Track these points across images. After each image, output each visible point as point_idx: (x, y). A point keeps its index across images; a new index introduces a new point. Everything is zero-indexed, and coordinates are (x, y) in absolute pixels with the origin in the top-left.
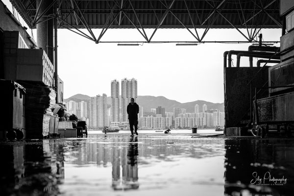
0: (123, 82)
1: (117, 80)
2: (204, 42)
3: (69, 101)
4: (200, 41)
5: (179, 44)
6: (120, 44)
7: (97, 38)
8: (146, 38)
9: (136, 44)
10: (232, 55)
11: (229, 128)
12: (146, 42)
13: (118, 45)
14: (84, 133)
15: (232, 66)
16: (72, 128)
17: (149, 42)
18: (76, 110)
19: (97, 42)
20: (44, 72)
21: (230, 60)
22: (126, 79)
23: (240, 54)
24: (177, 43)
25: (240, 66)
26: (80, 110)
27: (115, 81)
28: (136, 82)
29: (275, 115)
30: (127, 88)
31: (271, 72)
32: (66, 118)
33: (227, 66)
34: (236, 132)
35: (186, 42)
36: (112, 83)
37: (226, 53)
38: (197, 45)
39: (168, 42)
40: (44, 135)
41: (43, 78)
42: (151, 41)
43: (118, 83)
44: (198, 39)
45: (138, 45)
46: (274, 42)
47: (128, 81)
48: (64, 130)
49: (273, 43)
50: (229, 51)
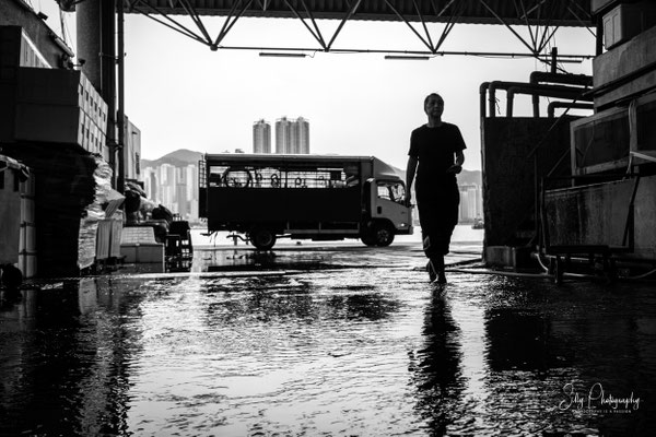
0: (278, 124)
1: (266, 121)
2: (442, 54)
3: (160, 165)
4: (434, 52)
5: (391, 56)
6: (265, 53)
7: (214, 40)
8: (321, 41)
9: (299, 54)
10: (497, 91)
11: (492, 247)
12: (320, 50)
13: (261, 54)
14: (185, 247)
15: (497, 115)
16: (154, 242)
17: (327, 50)
18: (177, 184)
19: (214, 47)
20: (81, 121)
21: (493, 101)
22: (285, 119)
23: (513, 88)
24: (387, 54)
25: (514, 115)
26: (185, 185)
27: (263, 121)
28: (306, 125)
29: (584, 225)
30: (288, 137)
31: (576, 133)
32: (144, 214)
33: (488, 115)
34: (507, 255)
35: (406, 52)
36: (256, 127)
37: (484, 86)
38: (427, 58)
39: (368, 51)
40: (81, 266)
41: (80, 135)
42: (332, 47)
43: (268, 126)
44: (431, 48)
45: (304, 55)
46: (583, 57)
47: (290, 123)
48: (134, 246)
49: (581, 59)
50: (491, 81)
